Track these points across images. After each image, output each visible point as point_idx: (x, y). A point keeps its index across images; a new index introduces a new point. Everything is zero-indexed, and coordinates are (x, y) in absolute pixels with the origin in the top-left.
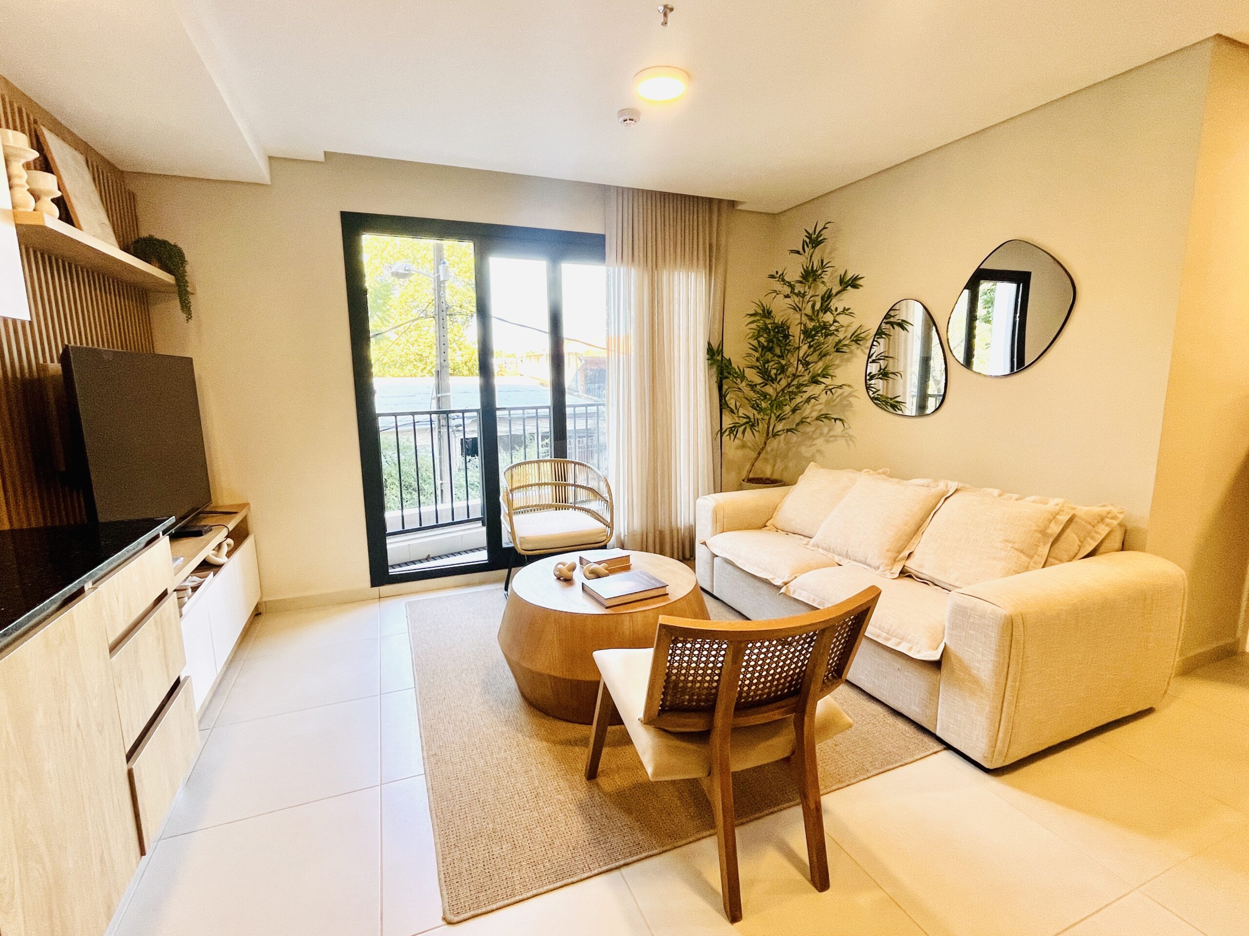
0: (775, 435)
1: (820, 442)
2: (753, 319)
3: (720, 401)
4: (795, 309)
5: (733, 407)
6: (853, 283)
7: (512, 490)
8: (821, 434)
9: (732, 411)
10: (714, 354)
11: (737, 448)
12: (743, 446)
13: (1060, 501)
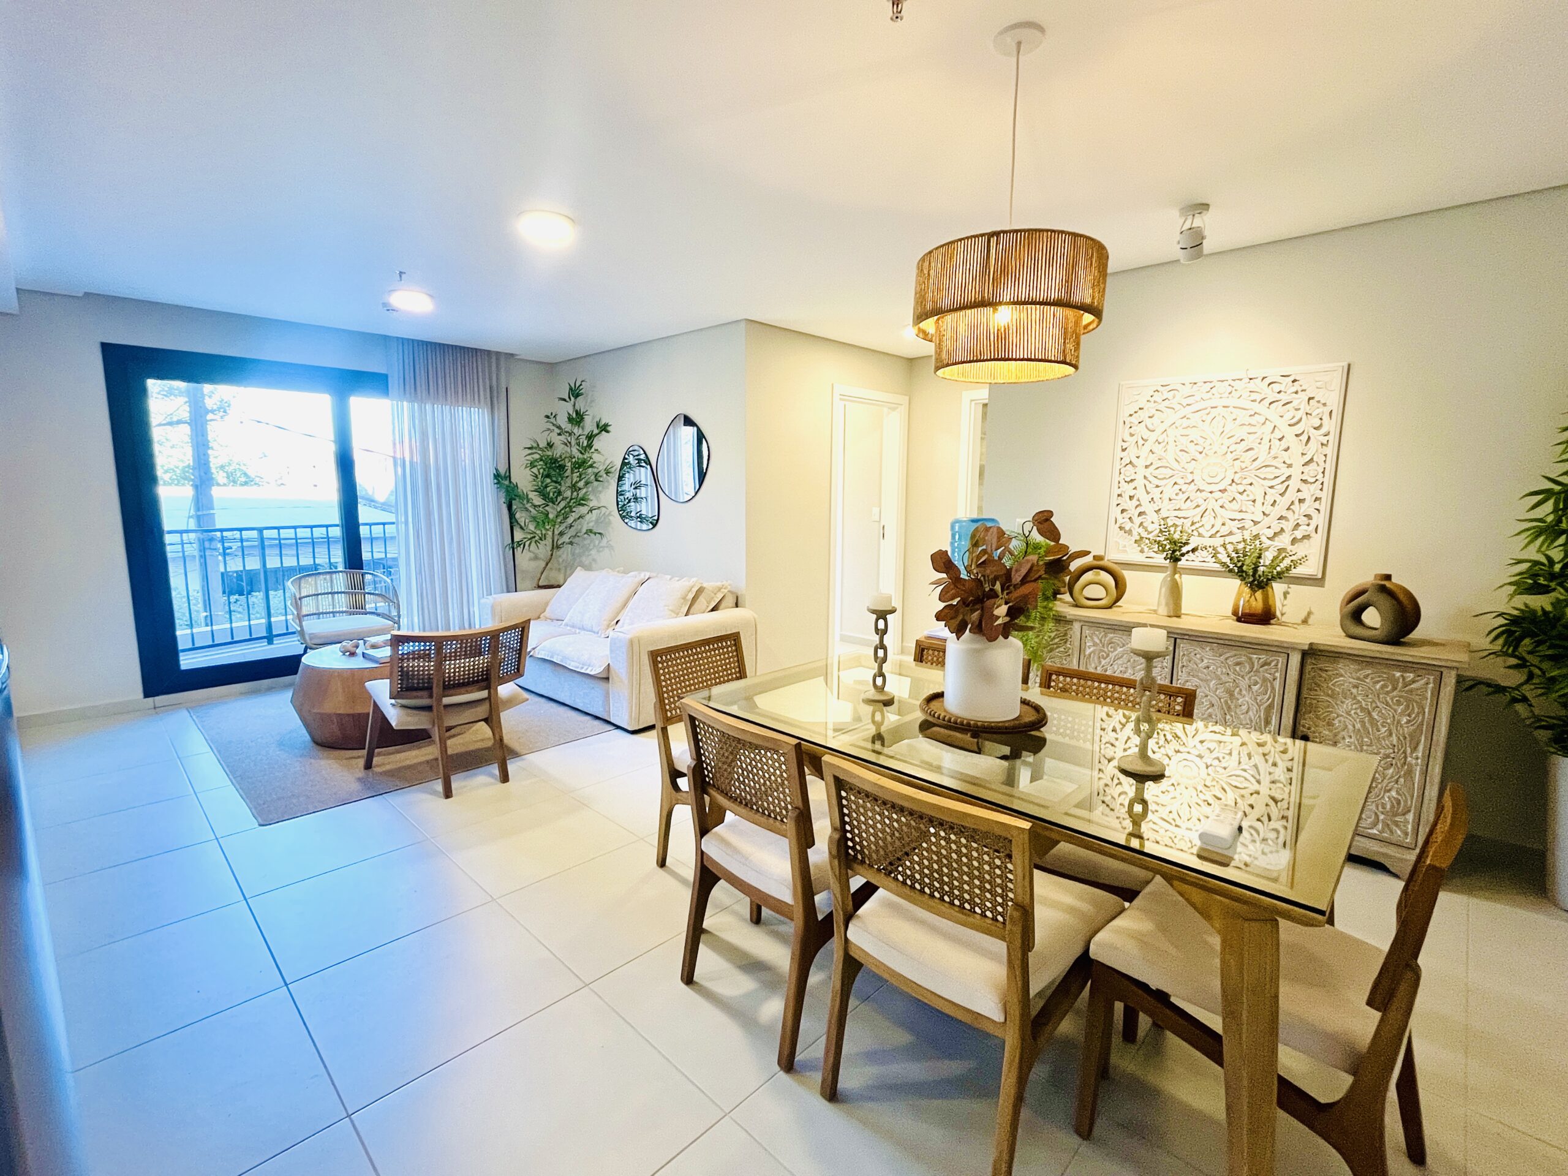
0: (558, 547)
1: (593, 552)
2: (530, 451)
3: (511, 518)
4: (566, 445)
5: (523, 524)
6: (604, 428)
7: (300, 599)
8: (594, 546)
9: (521, 528)
10: (502, 479)
11: (530, 559)
12: (536, 558)
13: (694, 579)
